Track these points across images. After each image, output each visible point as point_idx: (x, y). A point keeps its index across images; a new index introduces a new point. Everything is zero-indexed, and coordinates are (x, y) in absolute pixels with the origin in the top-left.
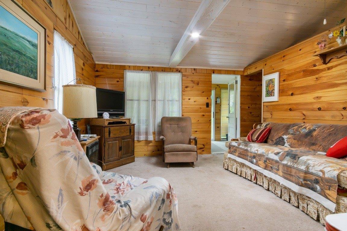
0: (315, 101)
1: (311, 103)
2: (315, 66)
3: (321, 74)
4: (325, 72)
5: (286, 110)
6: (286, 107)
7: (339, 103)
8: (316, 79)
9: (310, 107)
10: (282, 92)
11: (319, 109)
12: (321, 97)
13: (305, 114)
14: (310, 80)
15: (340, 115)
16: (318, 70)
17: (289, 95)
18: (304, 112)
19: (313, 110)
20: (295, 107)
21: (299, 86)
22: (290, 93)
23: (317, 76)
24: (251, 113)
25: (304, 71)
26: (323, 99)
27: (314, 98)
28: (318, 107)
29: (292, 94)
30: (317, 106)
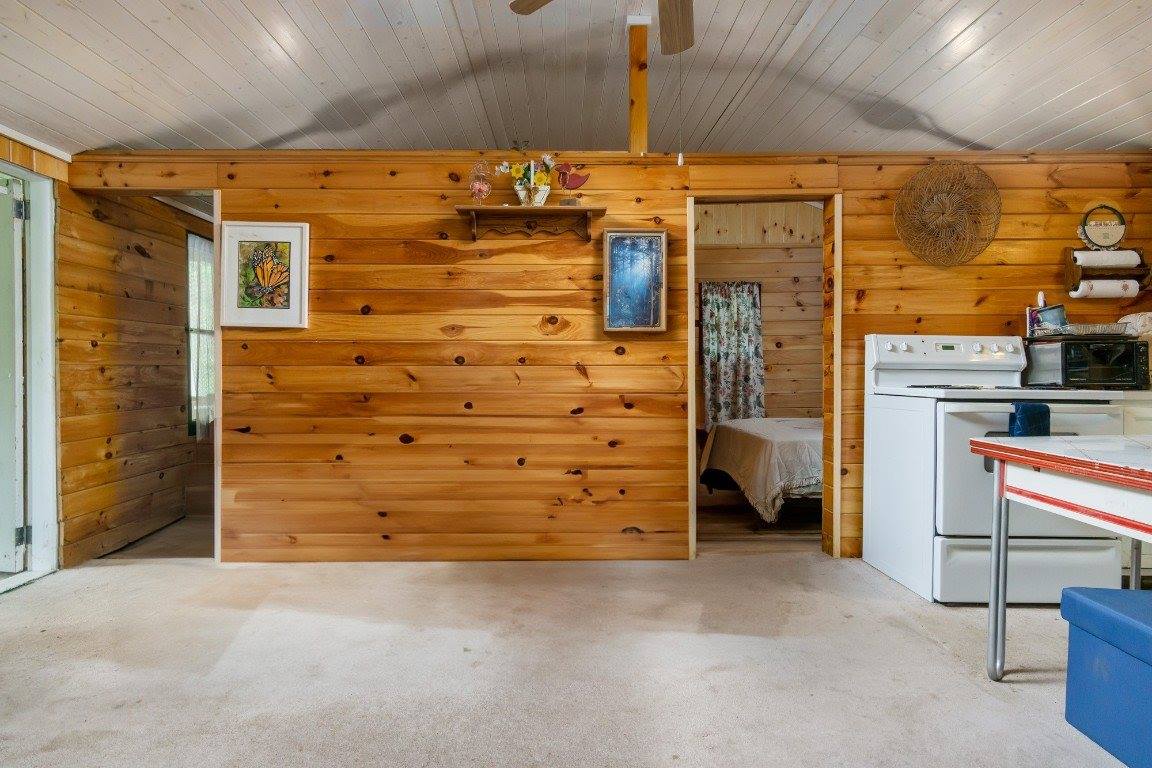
0: (446, 338)
1: (433, 344)
2: (443, 236)
3: (461, 265)
4: (473, 262)
5: (342, 362)
6: (343, 351)
7: (510, 346)
8: (446, 276)
9: (431, 353)
10: (324, 298)
11: (460, 361)
12: (464, 327)
13: (414, 373)
14: (427, 275)
15: (513, 377)
16: (452, 250)
17: (354, 312)
18: (413, 369)
19: (441, 362)
20: (377, 352)
21: (393, 286)
22: (359, 305)
23: (450, 267)
24: (102, 370)
25: (405, 243)
26: (468, 334)
27: (443, 330)
28: (456, 356)
29: (366, 310)
30: (451, 352)
